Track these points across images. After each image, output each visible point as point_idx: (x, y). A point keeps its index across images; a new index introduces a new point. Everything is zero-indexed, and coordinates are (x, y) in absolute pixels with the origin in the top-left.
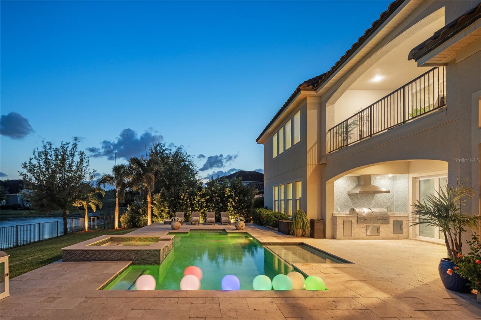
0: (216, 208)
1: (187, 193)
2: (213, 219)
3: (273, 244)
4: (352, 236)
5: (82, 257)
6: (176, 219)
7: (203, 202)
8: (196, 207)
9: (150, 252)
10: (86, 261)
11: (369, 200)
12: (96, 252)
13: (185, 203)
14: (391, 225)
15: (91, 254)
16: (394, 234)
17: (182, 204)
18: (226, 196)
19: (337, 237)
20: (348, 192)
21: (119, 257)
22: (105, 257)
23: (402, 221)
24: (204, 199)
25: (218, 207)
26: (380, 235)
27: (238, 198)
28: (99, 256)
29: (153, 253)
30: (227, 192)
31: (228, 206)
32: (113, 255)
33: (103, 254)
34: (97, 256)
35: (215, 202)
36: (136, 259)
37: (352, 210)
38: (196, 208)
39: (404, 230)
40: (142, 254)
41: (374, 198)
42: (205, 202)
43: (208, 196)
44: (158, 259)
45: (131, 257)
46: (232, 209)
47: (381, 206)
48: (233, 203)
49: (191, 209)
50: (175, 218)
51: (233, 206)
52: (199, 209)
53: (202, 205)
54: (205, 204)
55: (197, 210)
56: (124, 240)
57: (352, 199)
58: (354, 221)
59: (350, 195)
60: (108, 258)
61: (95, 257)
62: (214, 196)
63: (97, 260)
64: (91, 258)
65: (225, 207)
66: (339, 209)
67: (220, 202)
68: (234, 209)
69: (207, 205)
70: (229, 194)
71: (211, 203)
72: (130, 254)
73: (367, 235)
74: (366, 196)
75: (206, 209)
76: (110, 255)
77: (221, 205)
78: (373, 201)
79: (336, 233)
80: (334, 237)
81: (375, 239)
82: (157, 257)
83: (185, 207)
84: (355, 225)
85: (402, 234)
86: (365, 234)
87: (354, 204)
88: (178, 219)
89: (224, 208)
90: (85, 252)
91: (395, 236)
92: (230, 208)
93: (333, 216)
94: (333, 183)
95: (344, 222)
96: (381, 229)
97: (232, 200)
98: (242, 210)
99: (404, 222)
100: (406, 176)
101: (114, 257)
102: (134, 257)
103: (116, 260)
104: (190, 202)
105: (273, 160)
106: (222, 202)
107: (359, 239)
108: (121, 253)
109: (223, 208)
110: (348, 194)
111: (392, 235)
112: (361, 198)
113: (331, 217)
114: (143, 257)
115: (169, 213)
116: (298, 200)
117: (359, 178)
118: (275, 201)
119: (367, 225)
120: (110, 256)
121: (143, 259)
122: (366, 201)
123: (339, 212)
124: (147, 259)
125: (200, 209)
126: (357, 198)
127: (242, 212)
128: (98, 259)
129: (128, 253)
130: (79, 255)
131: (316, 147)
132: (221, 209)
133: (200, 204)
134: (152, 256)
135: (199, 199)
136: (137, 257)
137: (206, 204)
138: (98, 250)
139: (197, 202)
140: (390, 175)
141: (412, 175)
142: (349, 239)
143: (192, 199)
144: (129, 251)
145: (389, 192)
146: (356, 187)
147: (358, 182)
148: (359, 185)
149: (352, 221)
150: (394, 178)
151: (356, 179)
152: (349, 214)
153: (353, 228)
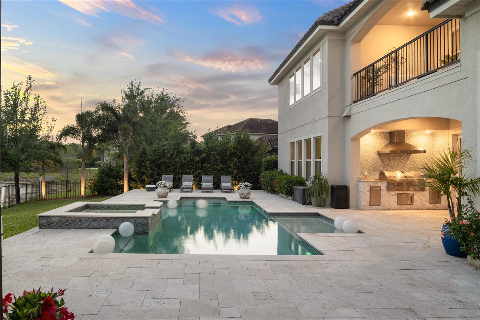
0: (215, 170)
2: (211, 185)
3: (283, 215)
4: (380, 206)
5: (61, 225)
6: (163, 184)
7: (198, 162)
8: (188, 168)
9: (137, 220)
10: (65, 228)
11: (403, 161)
12: (76, 219)
13: (174, 163)
14: (427, 193)
15: (70, 221)
16: (430, 203)
17: (170, 165)
19: (362, 207)
20: (378, 151)
21: (102, 225)
22: (86, 224)
25: (217, 170)
26: (414, 204)
28: (79, 224)
29: (141, 220)
31: (230, 167)
32: (95, 223)
33: (84, 222)
34: (77, 224)
37: (382, 174)
39: (443, 199)
41: (410, 159)
42: (200, 161)
44: (146, 228)
45: (116, 225)
46: (236, 172)
47: (416, 169)
48: (237, 163)
49: (181, 172)
50: (161, 183)
53: (196, 166)
56: (102, 208)
57: (382, 161)
58: (383, 187)
59: (380, 154)
60: (90, 226)
61: (75, 225)
62: (212, 154)
63: (77, 228)
64: (70, 226)
65: (227, 169)
66: (366, 173)
67: (220, 163)
68: (238, 172)
69: (202, 167)
71: (208, 163)
72: (114, 222)
73: (398, 205)
74: (400, 156)
75: (202, 171)
76: (92, 223)
77: (222, 166)
78: (408, 163)
81: (408, 209)
82: (144, 226)
83: (173, 169)
84: (384, 192)
85: (440, 203)
86: (396, 204)
87: (385, 166)
88: (165, 184)
89: (226, 171)
90: (63, 219)
91: (431, 206)
93: (359, 181)
94: (358, 140)
95: (371, 189)
96: (415, 197)
97: (236, 160)
101: (96, 225)
103: (99, 228)
105: (290, 108)
106: (223, 162)
107: (388, 209)
108: (105, 221)
109: (224, 171)
110: (378, 154)
111: (428, 205)
112: (393, 159)
115: (152, 176)
117: (390, 133)
119: (399, 192)
122: (400, 162)
123: (366, 176)
126: (389, 159)
128: (79, 227)
129: (112, 220)
130: (57, 222)
132: (221, 172)
133: (193, 164)
138: (79, 217)
139: (189, 162)
140: (428, 132)
141: (451, 132)
142: (376, 209)
143: (183, 158)
144: (113, 218)
145: (425, 152)
146: (387, 145)
147: (390, 139)
148: (391, 142)
149: (380, 187)
150: (433, 135)
151: (388, 135)
152: (378, 178)
153: (381, 195)
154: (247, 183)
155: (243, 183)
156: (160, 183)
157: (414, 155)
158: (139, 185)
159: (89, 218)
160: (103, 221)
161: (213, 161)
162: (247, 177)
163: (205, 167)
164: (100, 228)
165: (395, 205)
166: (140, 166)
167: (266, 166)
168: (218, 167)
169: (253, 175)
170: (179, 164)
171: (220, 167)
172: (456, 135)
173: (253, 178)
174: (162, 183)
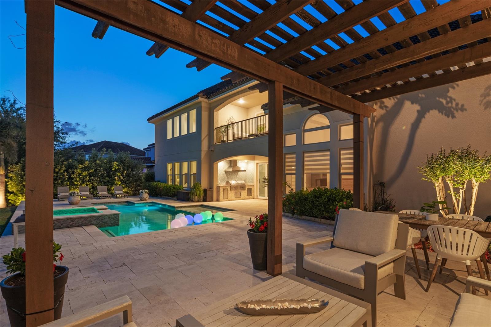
0: (101, 182)
1: (64, 166)
2: (106, 193)
4: (228, 199)
7: (86, 176)
8: (76, 181)
11: (235, 175)
13: (62, 176)
14: (246, 191)
16: (248, 196)
18: (113, 169)
19: (220, 200)
20: (225, 170)
21: (80, 224)
22: (65, 225)
23: (251, 188)
24: (87, 173)
25: (104, 182)
26: (241, 197)
27: (126, 172)
30: (114, 165)
31: (115, 180)
32: (73, 223)
33: (63, 223)
35: (100, 176)
36: (97, 224)
37: (228, 182)
38: (76, 183)
39: (252, 194)
40: (103, 219)
41: (238, 174)
42: (87, 175)
43: (92, 169)
45: (92, 222)
46: (120, 183)
47: (241, 180)
48: (121, 177)
49: (68, 184)
51: (121, 181)
52: (79, 184)
53: (84, 179)
54: (87, 178)
55: (77, 185)
57: (227, 175)
58: (229, 189)
59: (226, 172)
60: (68, 226)
62: (99, 169)
65: (112, 181)
66: (220, 182)
67: (106, 177)
68: (121, 184)
69: (90, 180)
70: (116, 168)
71: (95, 177)
72: (91, 220)
74: (234, 173)
75: (89, 183)
77: (108, 179)
78: (238, 176)
79: (219, 197)
80: (218, 200)
81: (239, 200)
82: (116, 220)
83: (61, 181)
84: (229, 192)
85: (251, 196)
87: (228, 178)
92: (117, 182)
93: (217, 186)
94: (217, 164)
95: (224, 189)
96: (242, 193)
97: (120, 174)
98: (130, 184)
99: (252, 189)
100: (253, 161)
101: (75, 224)
102: (95, 222)
104: (67, 176)
105: (167, 141)
106: (108, 176)
107: (231, 200)
108: (82, 220)
109: (109, 182)
111: (247, 197)
112: (231, 175)
113: (216, 187)
114: (104, 221)
116: (192, 175)
117: (230, 161)
118: (168, 175)
119: (235, 191)
120: (70, 224)
121: (104, 223)
122: (234, 176)
123: (220, 183)
124: (107, 222)
125: (81, 184)
126: (229, 174)
127: (131, 185)
129: (89, 219)
131: (207, 138)
132: (107, 183)
133: (81, 177)
134: (112, 219)
135: (81, 172)
136: (98, 222)
137: (89, 178)
139: (77, 176)
140: (246, 161)
141: (256, 162)
142: (226, 201)
143: (71, 172)
144: (90, 217)
145: (245, 171)
146: (229, 167)
147: (230, 164)
148: (230, 166)
149: (228, 189)
150: (247, 163)
151: (229, 162)
152: (225, 184)
153: (228, 194)
154: (146, 190)
155: (143, 190)
156: (73, 193)
157: (240, 173)
158: (19, 198)
159: (67, 219)
160: (81, 220)
161: (99, 175)
162: (128, 186)
163: (92, 180)
164: (78, 226)
165: (234, 198)
166: (22, 180)
167: (146, 179)
168: (104, 180)
169: (133, 185)
170: (67, 177)
171: (106, 180)
172: (257, 163)
173: (133, 187)
174: (75, 193)
